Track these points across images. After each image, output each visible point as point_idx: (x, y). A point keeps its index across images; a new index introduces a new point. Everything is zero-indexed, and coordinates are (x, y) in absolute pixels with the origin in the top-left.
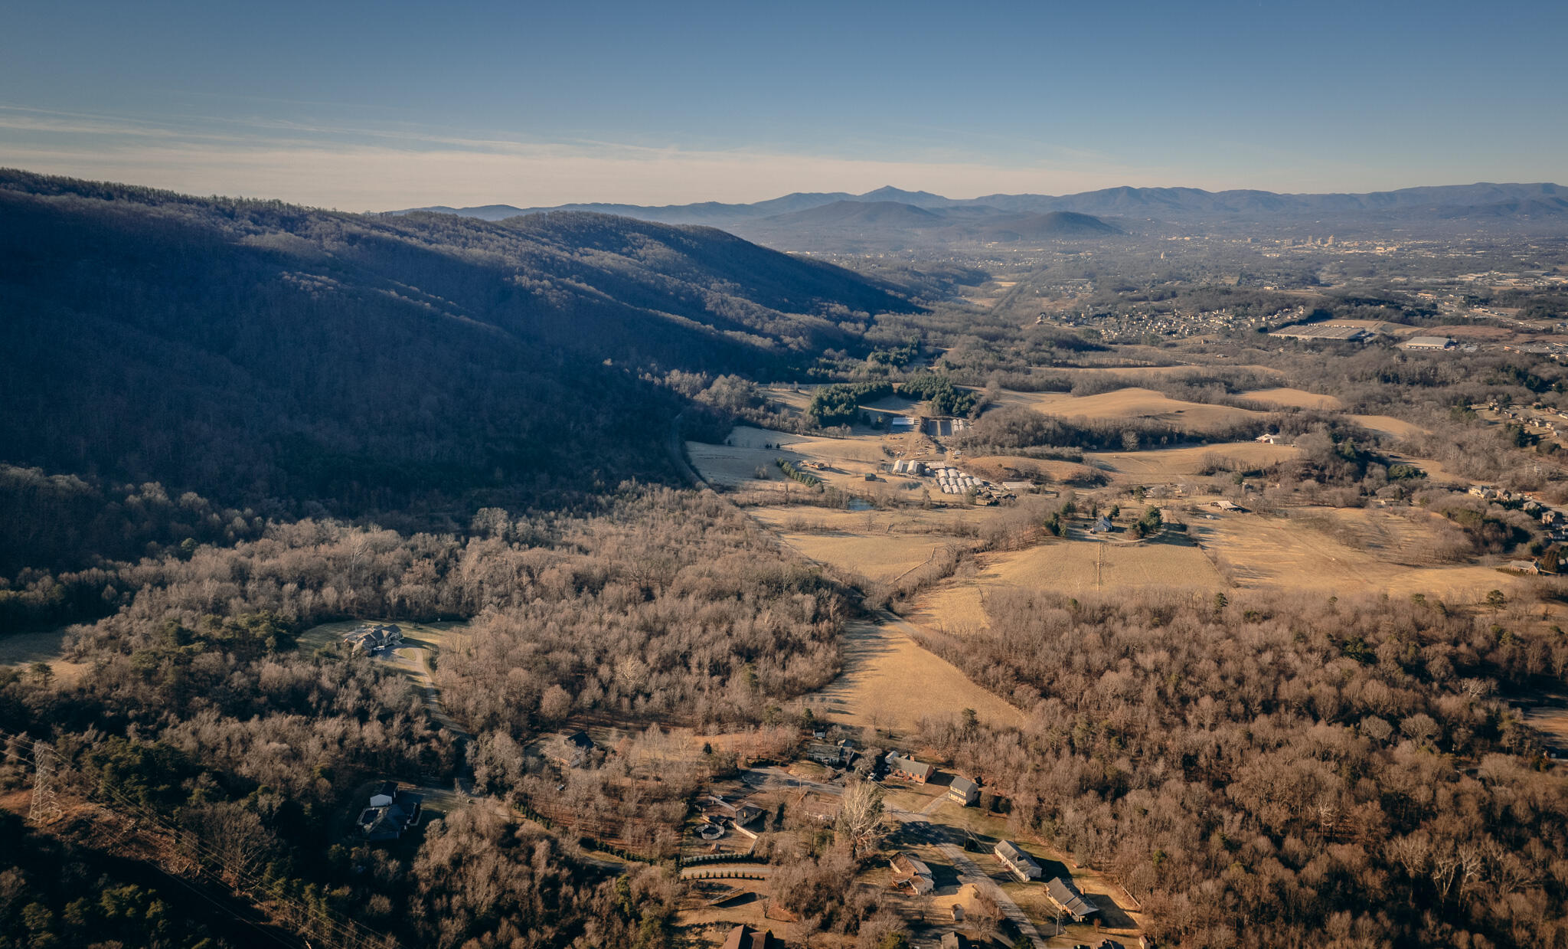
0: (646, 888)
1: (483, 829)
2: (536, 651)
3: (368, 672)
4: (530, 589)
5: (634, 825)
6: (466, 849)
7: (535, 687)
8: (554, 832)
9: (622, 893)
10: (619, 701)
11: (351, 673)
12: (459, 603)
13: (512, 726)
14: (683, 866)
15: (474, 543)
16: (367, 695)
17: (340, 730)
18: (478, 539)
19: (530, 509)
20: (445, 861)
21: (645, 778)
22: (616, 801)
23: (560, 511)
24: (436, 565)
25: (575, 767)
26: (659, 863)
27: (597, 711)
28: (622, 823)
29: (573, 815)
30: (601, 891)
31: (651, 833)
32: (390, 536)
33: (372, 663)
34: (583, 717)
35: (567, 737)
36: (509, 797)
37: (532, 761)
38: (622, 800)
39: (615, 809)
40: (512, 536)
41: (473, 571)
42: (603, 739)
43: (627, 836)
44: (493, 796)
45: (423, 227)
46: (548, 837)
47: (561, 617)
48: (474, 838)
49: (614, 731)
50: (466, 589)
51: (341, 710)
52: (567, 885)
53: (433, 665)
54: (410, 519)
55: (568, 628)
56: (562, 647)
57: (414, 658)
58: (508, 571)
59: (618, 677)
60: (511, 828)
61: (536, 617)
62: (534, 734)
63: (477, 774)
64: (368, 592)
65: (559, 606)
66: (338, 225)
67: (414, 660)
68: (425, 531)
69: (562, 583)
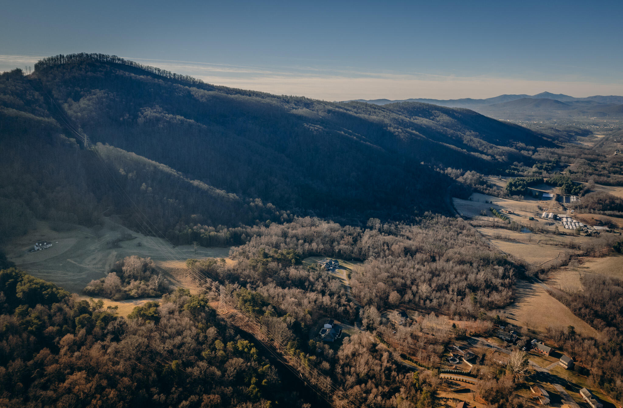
0: (425, 379)
1: (364, 344)
2: (388, 277)
3: (326, 277)
4: (387, 252)
5: (422, 352)
6: (357, 350)
7: (387, 291)
8: (391, 349)
9: (416, 379)
10: (419, 301)
11: (320, 276)
12: (360, 254)
13: (377, 305)
14: (441, 373)
15: (367, 231)
16: (325, 285)
17: (315, 297)
18: (369, 230)
19: (389, 220)
20: (349, 353)
21: (428, 334)
22: (416, 341)
23: (401, 222)
24: (353, 238)
25: (400, 325)
26: (431, 369)
27: (410, 304)
28: (417, 351)
29: (398, 344)
30: (407, 376)
31: (429, 356)
32: (337, 226)
33: (328, 273)
34: (405, 305)
35: (398, 312)
36: (375, 333)
37: (384, 320)
38: (418, 341)
39: (415, 344)
40: (382, 229)
41: (366, 242)
42: (413, 315)
43: (419, 356)
44: (368, 331)
45: (354, 107)
46: (388, 351)
47: (399, 264)
48: (361, 347)
49: (417, 313)
50: (363, 249)
51: (316, 290)
52: (395, 371)
53: (349, 277)
54: (344, 220)
55: (401, 269)
56: (398, 276)
57: (343, 273)
58: (379, 244)
59: (420, 291)
60: (375, 345)
61: (389, 263)
62: (386, 309)
63: (363, 322)
64: (328, 246)
65: (398, 260)
66: (324, 106)
67: (342, 274)
68: (349, 225)
69: (400, 251)
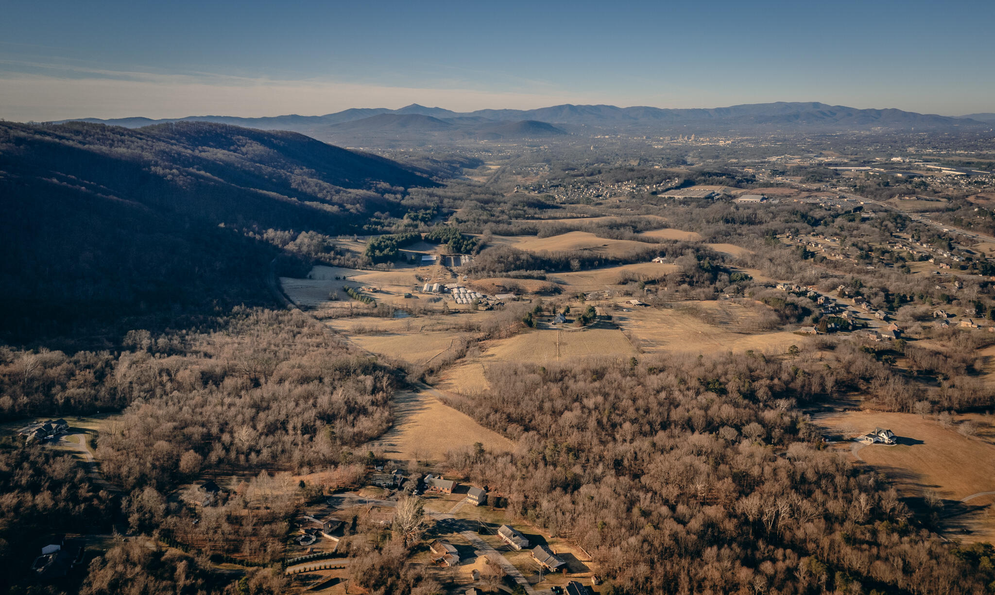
0: (261, 585)
1: (136, 559)
2: (175, 428)
3: (40, 456)
4: (169, 386)
5: (251, 541)
6: (122, 575)
7: (175, 453)
8: (191, 554)
9: (243, 590)
10: (237, 458)
11: (24, 457)
12: (114, 399)
13: (158, 482)
14: (287, 566)
15: (125, 356)
16: (39, 472)
17: (15, 501)
18: (128, 352)
19: (167, 329)
20: (105, 585)
21: (258, 508)
22: (237, 527)
23: (190, 329)
24: (95, 373)
25: (206, 506)
26: (269, 566)
27: (222, 466)
28: (242, 542)
29: (205, 540)
30: (227, 591)
31: (264, 545)
32: (57, 355)
33: (43, 449)
34: (211, 471)
35: (199, 486)
36: (156, 534)
37: (173, 505)
38: (242, 525)
39: (237, 532)
40: (154, 348)
41: (125, 375)
42: (228, 484)
43: (246, 550)
44: (143, 534)
45: (78, 133)
46: (186, 558)
47: (193, 402)
48: (128, 567)
49: (235, 478)
50: (119, 389)
51: (17, 486)
52: (201, 590)
53: (93, 445)
54: (73, 342)
55: (198, 410)
56: (194, 424)
57: (78, 441)
58: (152, 373)
59: (236, 441)
60: (159, 554)
61: (174, 404)
62: (175, 486)
63: (130, 520)
64: (39, 397)
65: (191, 395)
67: (79, 443)
68: (85, 350)
69: (193, 379)
